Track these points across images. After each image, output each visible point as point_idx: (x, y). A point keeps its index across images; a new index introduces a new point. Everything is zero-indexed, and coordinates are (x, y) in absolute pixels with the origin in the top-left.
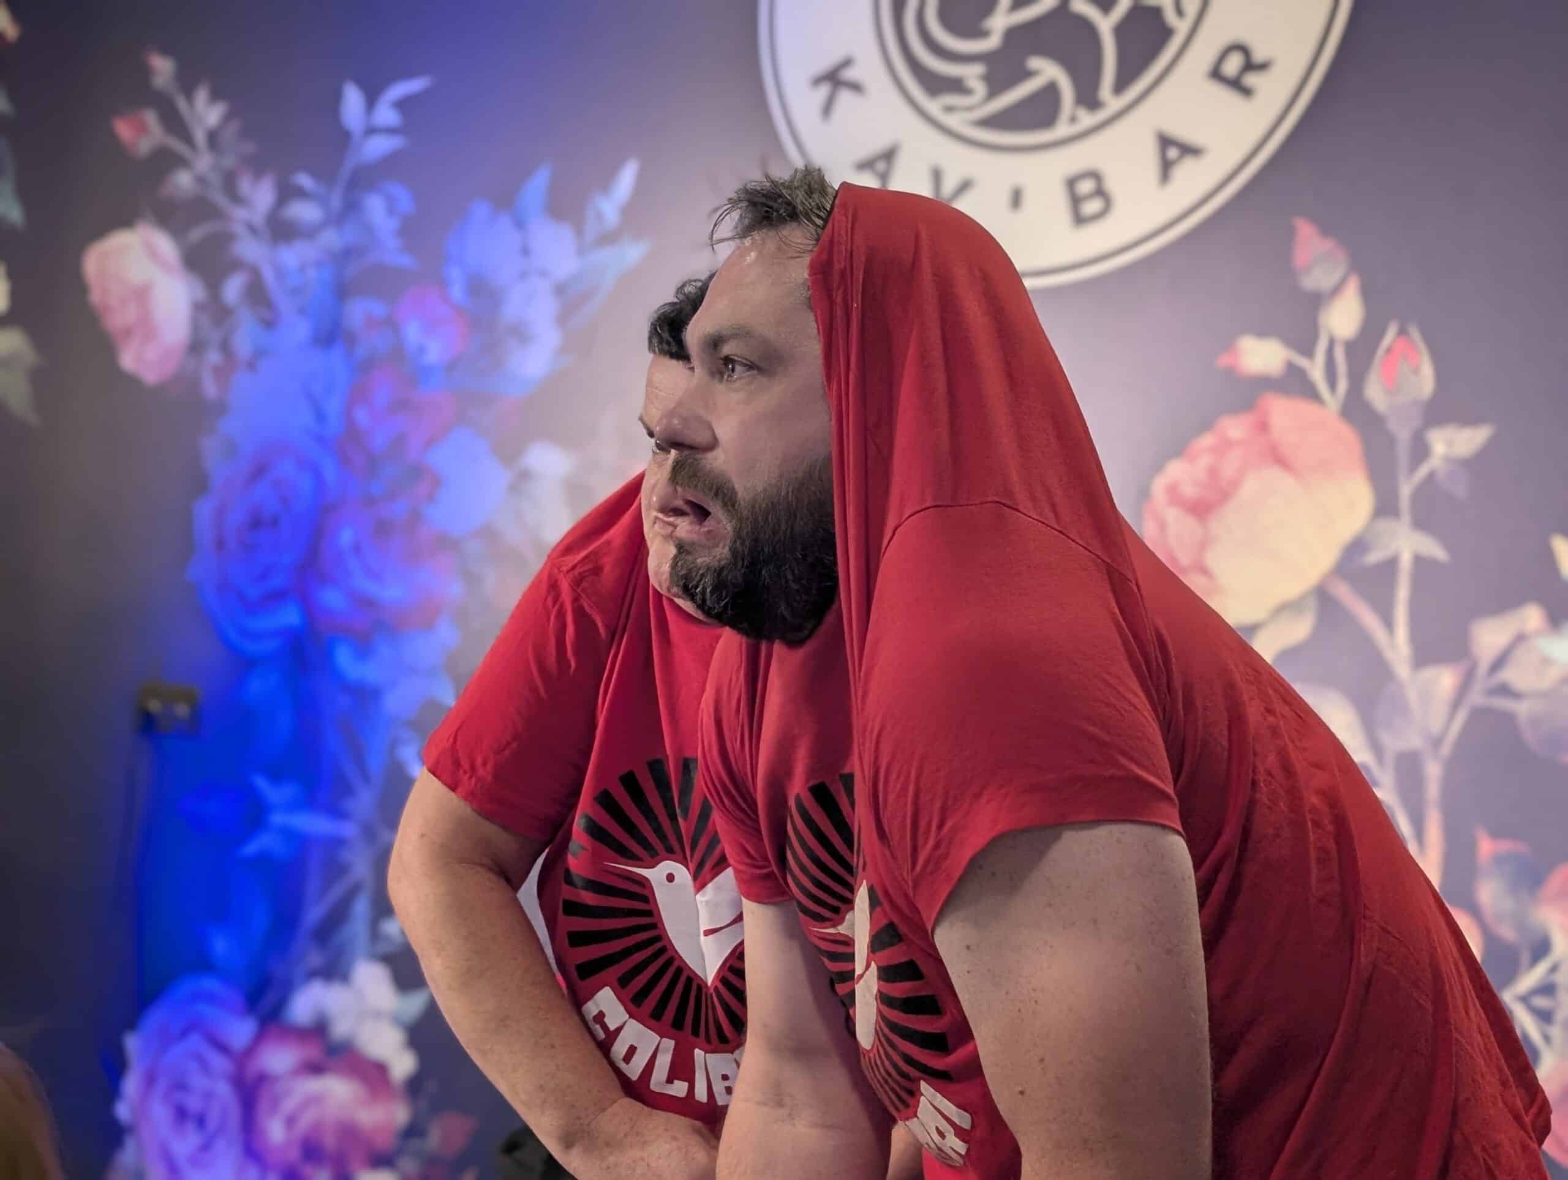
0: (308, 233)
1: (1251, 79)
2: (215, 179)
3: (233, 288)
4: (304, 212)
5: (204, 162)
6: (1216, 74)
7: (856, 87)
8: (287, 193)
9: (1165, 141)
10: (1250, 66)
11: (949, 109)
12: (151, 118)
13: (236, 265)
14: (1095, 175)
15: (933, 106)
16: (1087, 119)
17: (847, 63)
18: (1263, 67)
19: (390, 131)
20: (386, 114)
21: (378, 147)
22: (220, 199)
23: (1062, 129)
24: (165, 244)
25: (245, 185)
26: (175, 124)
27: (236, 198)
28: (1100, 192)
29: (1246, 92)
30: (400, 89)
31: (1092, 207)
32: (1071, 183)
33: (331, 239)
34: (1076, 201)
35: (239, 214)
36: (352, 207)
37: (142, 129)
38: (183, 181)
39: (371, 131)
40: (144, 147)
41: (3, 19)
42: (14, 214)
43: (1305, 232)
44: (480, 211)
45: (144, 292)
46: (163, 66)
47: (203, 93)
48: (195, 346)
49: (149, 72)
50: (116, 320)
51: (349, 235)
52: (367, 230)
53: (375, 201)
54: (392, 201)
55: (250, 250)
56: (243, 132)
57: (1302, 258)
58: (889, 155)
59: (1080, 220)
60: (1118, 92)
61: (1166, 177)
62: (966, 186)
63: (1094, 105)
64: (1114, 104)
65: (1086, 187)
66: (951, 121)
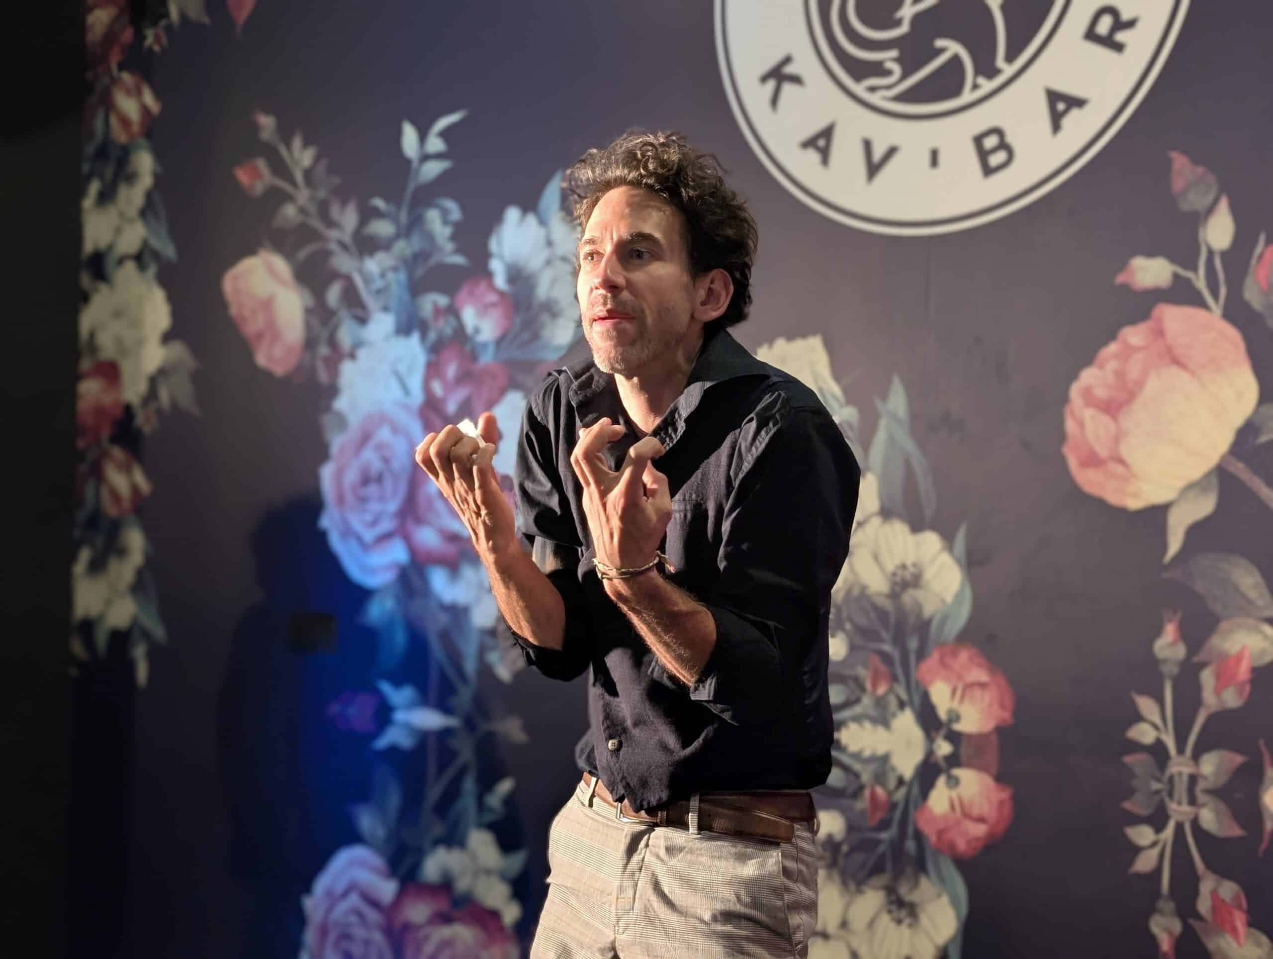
0: (385, 245)
1: (1120, 37)
2: (312, 208)
3: (334, 294)
4: (382, 228)
5: (303, 195)
6: (1091, 35)
7: (796, 80)
8: (367, 214)
9: (1053, 97)
10: (1120, 25)
11: (872, 89)
12: (261, 164)
13: (335, 275)
14: (998, 132)
15: (859, 89)
16: (987, 86)
17: (787, 60)
18: (1131, 24)
19: (439, 156)
20: (435, 144)
21: (432, 170)
22: (316, 223)
23: (967, 96)
24: (280, 264)
25: (335, 211)
26: (280, 168)
27: (331, 223)
28: (1003, 145)
29: (1119, 47)
30: (443, 123)
31: (996, 159)
32: (978, 140)
33: (402, 247)
34: (983, 155)
35: (334, 234)
36: (416, 222)
37: (256, 175)
38: (290, 211)
39: (426, 158)
40: (259, 188)
41: (149, 98)
42: (169, 251)
43: (1179, 161)
44: (512, 214)
45: (267, 305)
46: (267, 122)
47: (297, 142)
48: (310, 343)
49: (255, 128)
50: (251, 328)
51: (415, 243)
52: (430, 237)
53: (433, 216)
54: (445, 213)
55: (343, 262)
56: (331, 170)
57: (1178, 184)
58: (827, 133)
59: (988, 171)
60: (1010, 57)
61: (1056, 127)
62: (892, 152)
63: (991, 72)
64: (1008, 70)
65: (991, 142)
66: (875, 99)
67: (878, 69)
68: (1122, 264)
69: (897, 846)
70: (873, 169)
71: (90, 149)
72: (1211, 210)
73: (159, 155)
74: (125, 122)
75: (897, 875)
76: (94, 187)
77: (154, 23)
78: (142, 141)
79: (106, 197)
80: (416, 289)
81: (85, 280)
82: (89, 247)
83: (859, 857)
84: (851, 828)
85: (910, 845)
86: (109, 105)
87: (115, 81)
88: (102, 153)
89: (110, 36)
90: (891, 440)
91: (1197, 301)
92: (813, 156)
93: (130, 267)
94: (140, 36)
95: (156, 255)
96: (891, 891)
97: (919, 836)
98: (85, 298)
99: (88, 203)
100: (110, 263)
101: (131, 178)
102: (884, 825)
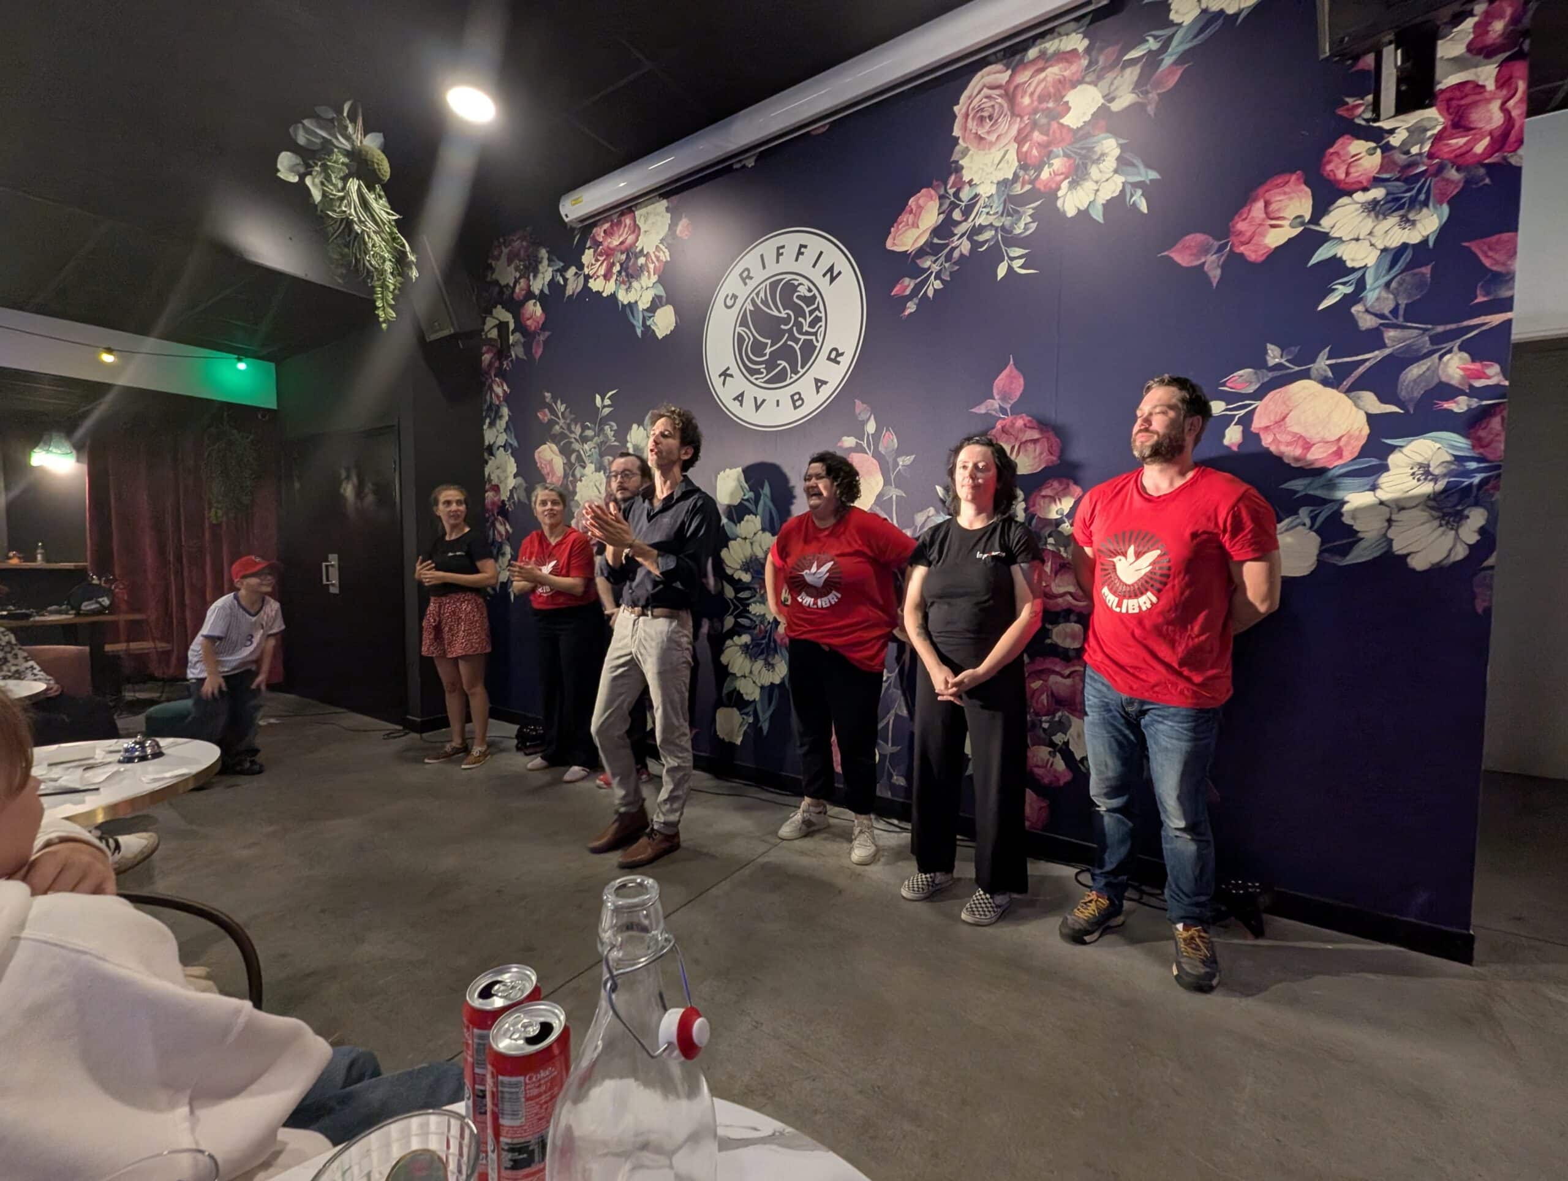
0: (591, 439)
1: (839, 359)
2: (565, 427)
3: (573, 458)
4: (589, 433)
5: (562, 421)
6: (829, 358)
7: (731, 376)
8: (584, 428)
9: (817, 381)
10: (839, 355)
11: (757, 379)
12: (546, 410)
13: (574, 451)
14: (799, 393)
15: (752, 379)
16: (795, 377)
17: (728, 369)
18: (842, 354)
19: (608, 406)
20: (607, 402)
21: (607, 411)
22: (566, 432)
23: (788, 381)
24: (554, 447)
25: (573, 427)
26: (553, 412)
27: (572, 432)
28: (800, 398)
29: (838, 363)
30: (610, 394)
31: (798, 403)
32: (792, 396)
33: (597, 440)
34: (794, 402)
35: (573, 436)
36: (601, 430)
37: (545, 415)
38: (557, 427)
39: (604, 407)
40: (546, 420)
41: (505, 387)
42: (515, 444)
43: (858, 402)
44: (635, 426)
45: (551, 462)
46: (548, 395)
47: (559, 402)
48: (566, 476)
49: (544, 397)
50: (545, 471)
51: (602, 438)
52: (606, 436)
53: (607, 427)
54: (611, 427)
55: (576, 446)
56: (571, 412)
57: (857, 411)
58: (742, 395)
59: (796, 408)
60: (802, 367)
61: (818, 392)
62: (764, 401)
63: (796, 373)
64: (802, 371)
65: (796, 397)
66: (757, 382)
67: (759, 372)
68: (840, 440)
69: (768, 644)
70: (757, 408)
71: (485, 407)
72: (869, 419)
73: (510, 409)
74: (498, 396)
75: (768, 655)
76: (488, 421)
77: (506, 358)
78: (504, 403)
79: (492, 424)
80: (602, 455)
81: (486, 455)
82: (487, 443)
83: (755, 649)
84: (752, 640)
85: (772, 644)
86: (491, 390)
87: (493, 381)
88: (490, 408)
89: (490, 364)
90: (765, 503)
91: (864, 451)
92: (737, 403)
93: (502, 449)
94: (501, 364)
95: (511, 445)
96: (766, 660)
97: (775, 641)
98: (487, 463)
99: (485, 427)
100: (495, 449)
101: (501, 417)
102: (764, 638)
